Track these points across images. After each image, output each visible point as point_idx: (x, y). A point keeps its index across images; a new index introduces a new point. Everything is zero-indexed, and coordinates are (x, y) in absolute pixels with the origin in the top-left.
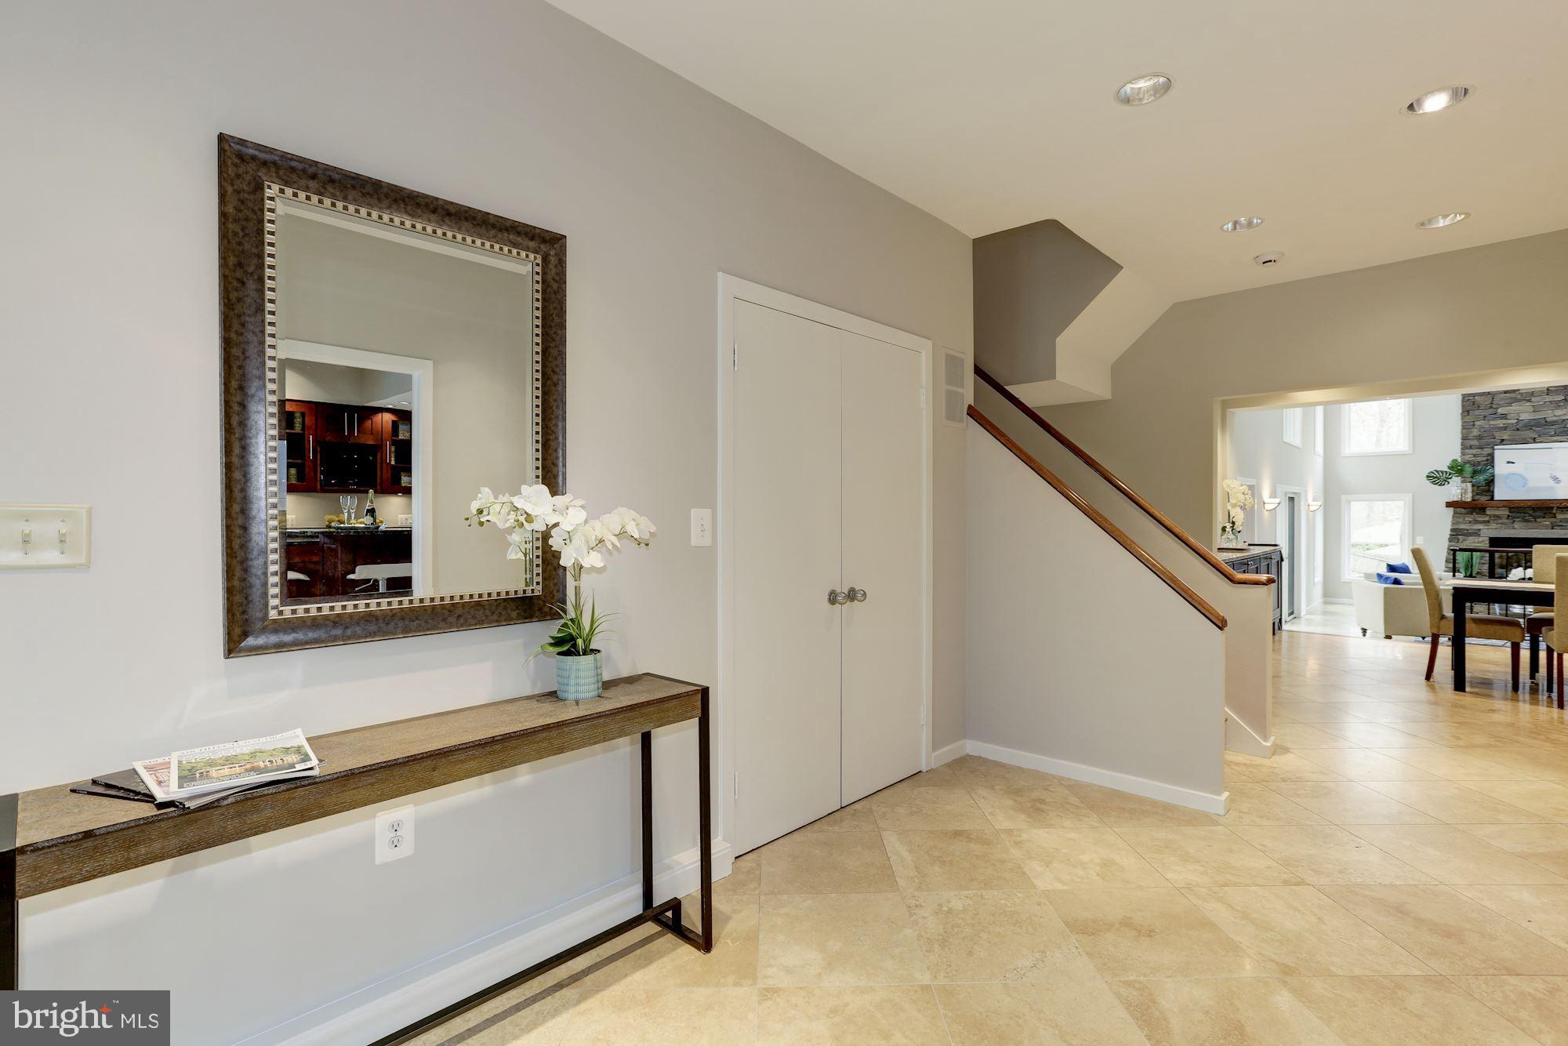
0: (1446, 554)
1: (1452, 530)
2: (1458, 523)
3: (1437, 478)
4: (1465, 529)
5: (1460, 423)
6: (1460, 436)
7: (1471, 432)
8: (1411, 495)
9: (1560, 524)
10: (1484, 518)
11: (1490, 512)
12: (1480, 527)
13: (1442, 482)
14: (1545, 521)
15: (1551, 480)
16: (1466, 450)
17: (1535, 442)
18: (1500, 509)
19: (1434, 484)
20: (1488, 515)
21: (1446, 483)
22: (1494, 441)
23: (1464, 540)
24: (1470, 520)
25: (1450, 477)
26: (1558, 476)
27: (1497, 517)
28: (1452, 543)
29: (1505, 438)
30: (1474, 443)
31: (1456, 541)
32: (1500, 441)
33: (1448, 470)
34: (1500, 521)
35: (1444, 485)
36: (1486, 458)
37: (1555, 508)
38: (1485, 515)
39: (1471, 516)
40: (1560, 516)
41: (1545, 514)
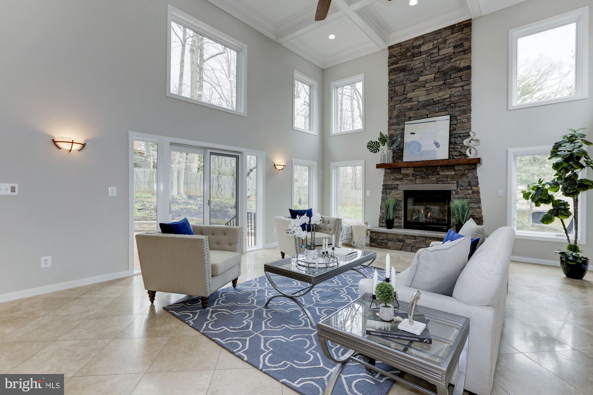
1: (384, 185)
2: (387, 180)
3: (373, 147)
4: (390, 185)
5: (388, 106)
6: (388, 117)
7: (393, 113)
8: (363, 161)
9: (442, 179)
10: (400, 176)
11: (403, 171)
12: (398, 182)
13: (375, 150)
14: (433, 178)
15: (434, 145)
16: (391, 127)
17: (428, 117)
18: (409, 169)
19: (371, 152)
20: (402, 174)
21: (378, 150)
22: (405, 118)
23: (390, 193)
24: (393, 177)
25: (379, 146)
26: (438, 142)
27: (407, 175)
28: (383, 195)
29: (412, 115)
30: (395, 121)
31: (386, 194)
32: (408, 118)
33: (378, 141)
34: (409, 178)
35: (376, 152)
36: (401, 131)
37: (439, 167)
38: (401, 173)
39: (394, 175)
40: (441, 173)
41: (433, 172)
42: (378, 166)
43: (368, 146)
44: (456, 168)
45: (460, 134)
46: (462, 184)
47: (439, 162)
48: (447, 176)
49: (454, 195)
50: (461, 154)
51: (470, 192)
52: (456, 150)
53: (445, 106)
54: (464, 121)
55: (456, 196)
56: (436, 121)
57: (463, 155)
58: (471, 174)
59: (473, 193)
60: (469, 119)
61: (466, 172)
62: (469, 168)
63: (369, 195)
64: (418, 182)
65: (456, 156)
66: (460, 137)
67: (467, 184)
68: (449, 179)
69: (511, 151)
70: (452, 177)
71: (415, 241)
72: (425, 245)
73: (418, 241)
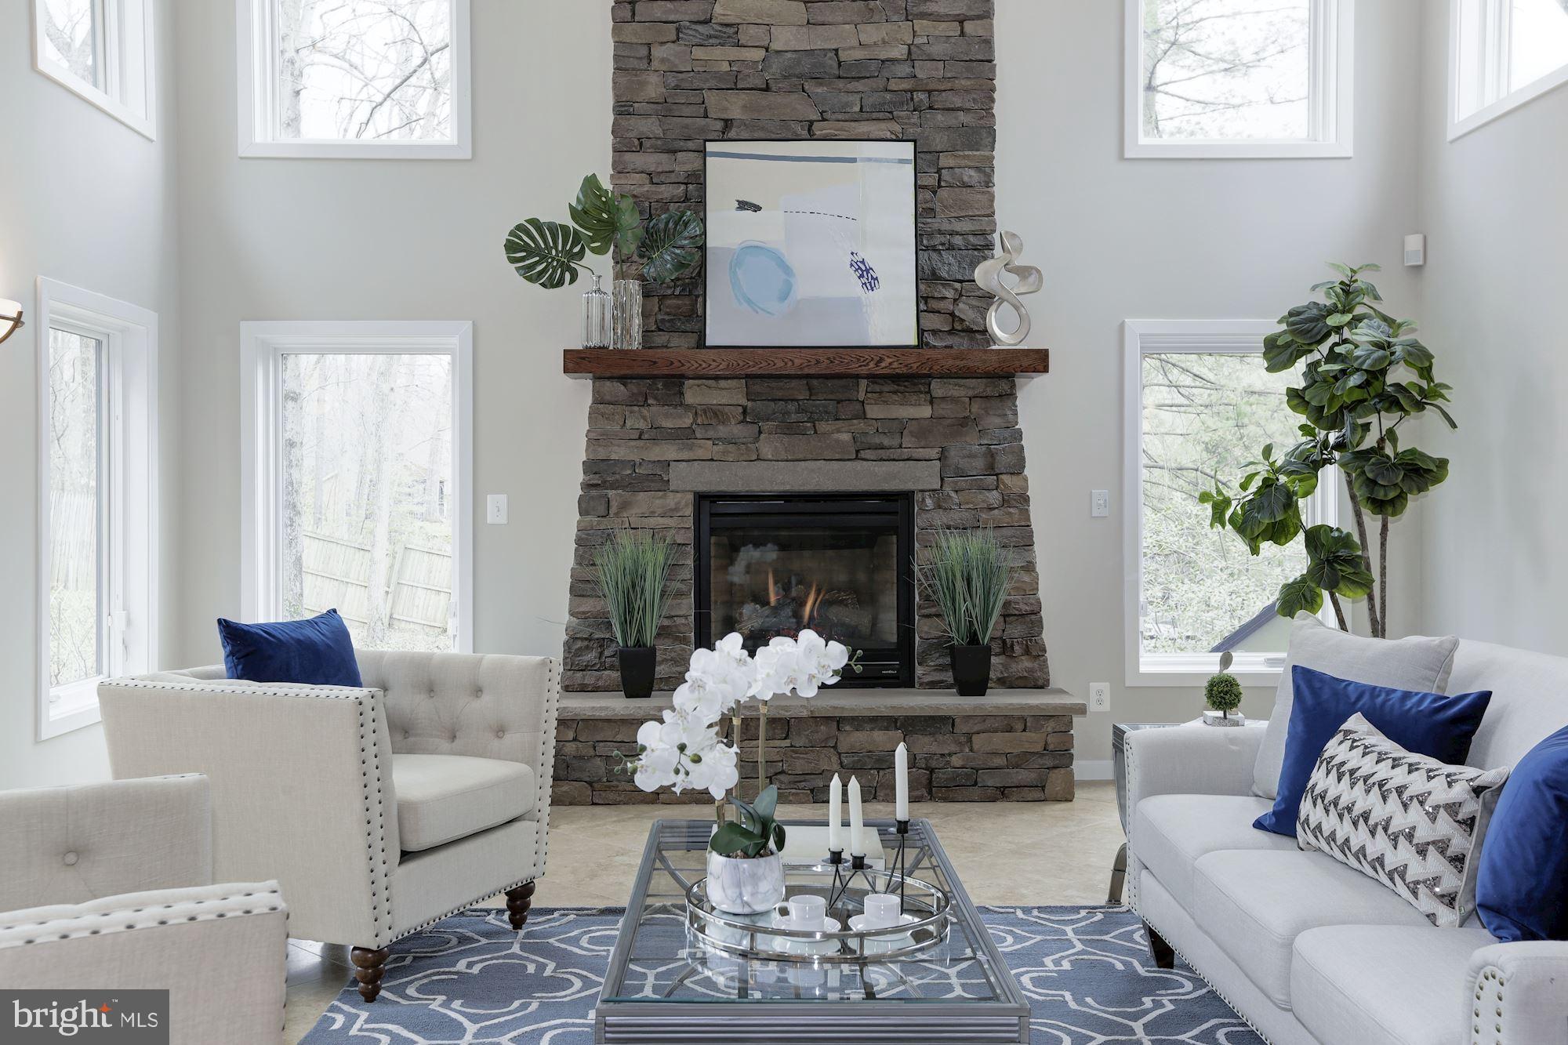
0: (571, 561)
1: (590, 467)
2: (606, 437)
3: (544, 254)
4: (622, 463)
5: (611, 44)
6: (610, 102)
7: (642, 85)
8: (467, 325)
9: (877, 440)
10: (680, 417)
11: (694, 394)
12: (669, 451)
13: (555, 271)
14: (839, 431)
15: (854, 276)
16: (628, 156)
17: (812, 138)
18: (723, 383)
19: (530, 279)
20: (688, 407)
21: (567, 276)
22: (702, 122)
23: (625, 506)
24: (642, 425)
25: (576, 250)
26: (870, 263)
27: (715, 415)
28: (588, 518)
29: (735, 113)
30: (649, 126)
31: (602, 510)
32: (719, 125)
33: (571, 224)
34: (723, 431)
35: (560, 283)
36: (683, 187)
37: (863, 383)
38: (681, 405)
39: (644, 411)
40: (873, 411)
41: (838, 403)
42: (576, 362)
43: (510, 247)
44: (938, 388)
45: (952, 233)
46: (964, 463)
47: (881, 360)
48: (900, 427)
49: (928, 516)
50: (958, 326)
51: (994, 497)
52: (934, 304)
53: (888, 96)
54: (966, 179)
55: (939, 518)
56: (854, 160)
57: (963, 331)
58: (997, 421)
59: (1005, 502)
60: (986, 171)
61: (976, 407)
62: (989, 392)
63: (502, 519)
64: (767, 451)
65: (935, 332)
66: (951, 248)
67: (979, 464)
68: (907, 441)
69: (1137, 326)
70: (923, 431)
71: (787, 743)
72: (835, 759)
73: (800, 742)
